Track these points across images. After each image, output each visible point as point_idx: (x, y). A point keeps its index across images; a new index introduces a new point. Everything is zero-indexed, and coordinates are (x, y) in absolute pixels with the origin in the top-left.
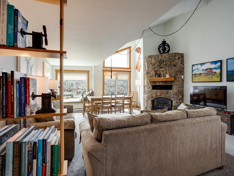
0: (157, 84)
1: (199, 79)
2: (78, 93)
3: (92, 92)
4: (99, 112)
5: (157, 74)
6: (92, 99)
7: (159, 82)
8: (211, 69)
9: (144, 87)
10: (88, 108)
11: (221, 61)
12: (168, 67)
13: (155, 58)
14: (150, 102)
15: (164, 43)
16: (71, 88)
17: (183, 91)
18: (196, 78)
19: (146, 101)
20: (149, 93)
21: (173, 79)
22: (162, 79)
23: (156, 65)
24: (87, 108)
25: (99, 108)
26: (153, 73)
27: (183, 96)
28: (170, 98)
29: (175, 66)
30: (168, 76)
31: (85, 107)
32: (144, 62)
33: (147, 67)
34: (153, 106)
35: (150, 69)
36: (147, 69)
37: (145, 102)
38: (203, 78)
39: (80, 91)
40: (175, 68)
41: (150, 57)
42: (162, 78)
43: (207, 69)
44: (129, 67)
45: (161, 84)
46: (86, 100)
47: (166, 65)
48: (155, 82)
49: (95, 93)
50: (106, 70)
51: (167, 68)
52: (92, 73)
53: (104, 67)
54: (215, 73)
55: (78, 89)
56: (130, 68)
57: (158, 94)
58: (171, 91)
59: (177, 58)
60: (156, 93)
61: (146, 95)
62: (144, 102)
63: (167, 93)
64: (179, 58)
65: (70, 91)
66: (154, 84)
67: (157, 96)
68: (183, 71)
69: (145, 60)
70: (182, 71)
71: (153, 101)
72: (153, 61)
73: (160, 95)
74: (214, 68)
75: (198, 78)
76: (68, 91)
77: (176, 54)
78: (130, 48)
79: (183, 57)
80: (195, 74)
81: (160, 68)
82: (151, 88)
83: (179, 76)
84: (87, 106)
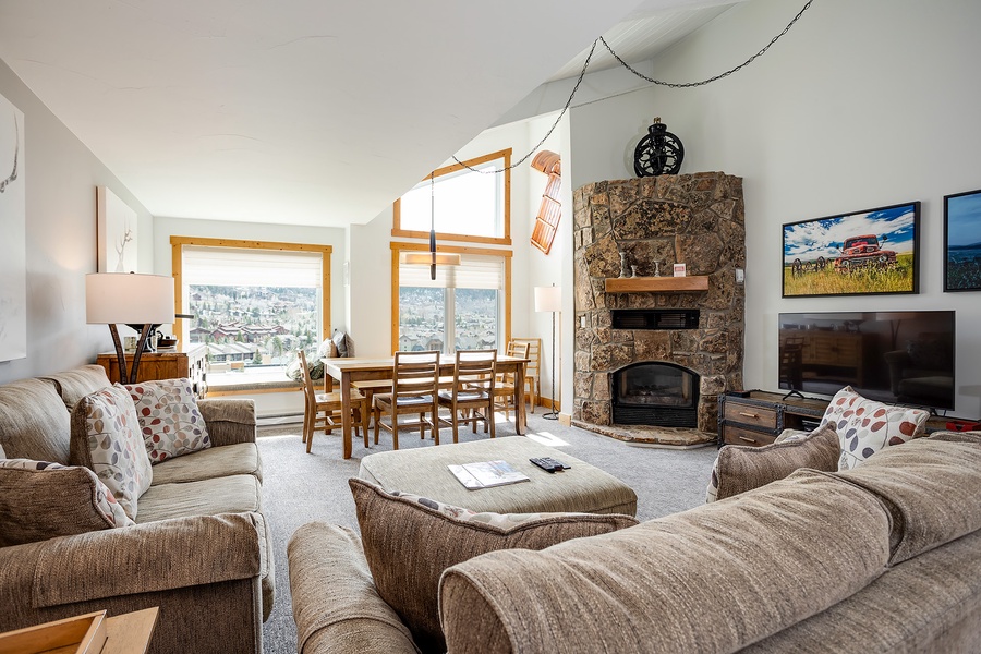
0: (636, 306)
1: (814, 285)
2: (280, 348)
3: (346, 341)
4: (378, 428)
5: (635, 262)
6: (347, 373)
7: (643, 294)
8: (872, 240)
9: (577, 319)
10: (329, 413)
11: (916, 207)
12: (681, 231)
13: (625, 194)
14: (602, 381)
15: (658, 132)
16: (253, 327)
17: (740, 333)
18: (800, 281)
19: (585, 378)
20: (598, 342)
21: (702, 283)
22: (656, 282)
23: (630, 224)
24: (321, 414)
25: (378, 411)
26: (616, 257)
27: (740, 357)
28: (691, 363)
29: (709, 227)
30: (680, 271)
31: (312, 407)
32: (575, 213)
33: (587, 232)
34: (615, 400)
35: (604, 242)
36: (588, 239)
37: (581, 384)
38: (834, 278)
39: (289, 341)
40: (711, 237)
41: (601, 187)
42: (657, 277)
43: (850, 243)
44: (502, 235)
45: (651, 304)
46: (316, 374)
47: (671, 223)
48: (625, 296)
49: (358, 344)
50: (405, 247)
51: (678, 237)
52: (343, 257)
53: (396, 231)
54: (891, 255)
55: (281, 330)
56: (507, 240)
57: (640, 347)
58: (694, 335)
59: (718, 194)
60: (631, 343)
61: (585, 355)
62: (576, 381)
63: (677, 344)
64: (725, 197)
65: (249, 340)
66: (620, 305)
67: (633, 354)
68: (742, 251)
69: (582, 202)
70: (735, 252)
71: (615, 379)
72: (618, 206)
73: (647, 352)
74: (885, 237)
75: (808, 279)
76: (238, 339)
77: (713, 179)
78: (507, 154)
79: (739, 192)
80: (798, 264)
81: (647, 236)
82: (609, 323)
83: (724, 269)
84: (322, 404)
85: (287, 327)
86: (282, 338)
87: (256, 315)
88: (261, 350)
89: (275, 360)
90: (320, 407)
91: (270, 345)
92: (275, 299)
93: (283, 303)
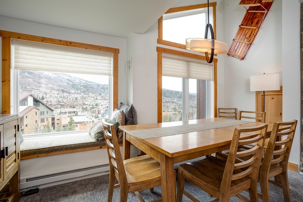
2: (84, 110)
16: (75, 103)
39: (87, 108)
50: (165, 50)
53: (160, 40)
55: (84, 104)
65: (74, 107)
76: (71, 107)
78: (214, 5)
84: (134, 184)
85: (86, 103)
86: (85, 106)
87: (76, 99)
88: (78, 110)
89: (82, 114)
90: (132, 188)
91: (81, 109)
92: (82, 94)
93: (85, 96)
